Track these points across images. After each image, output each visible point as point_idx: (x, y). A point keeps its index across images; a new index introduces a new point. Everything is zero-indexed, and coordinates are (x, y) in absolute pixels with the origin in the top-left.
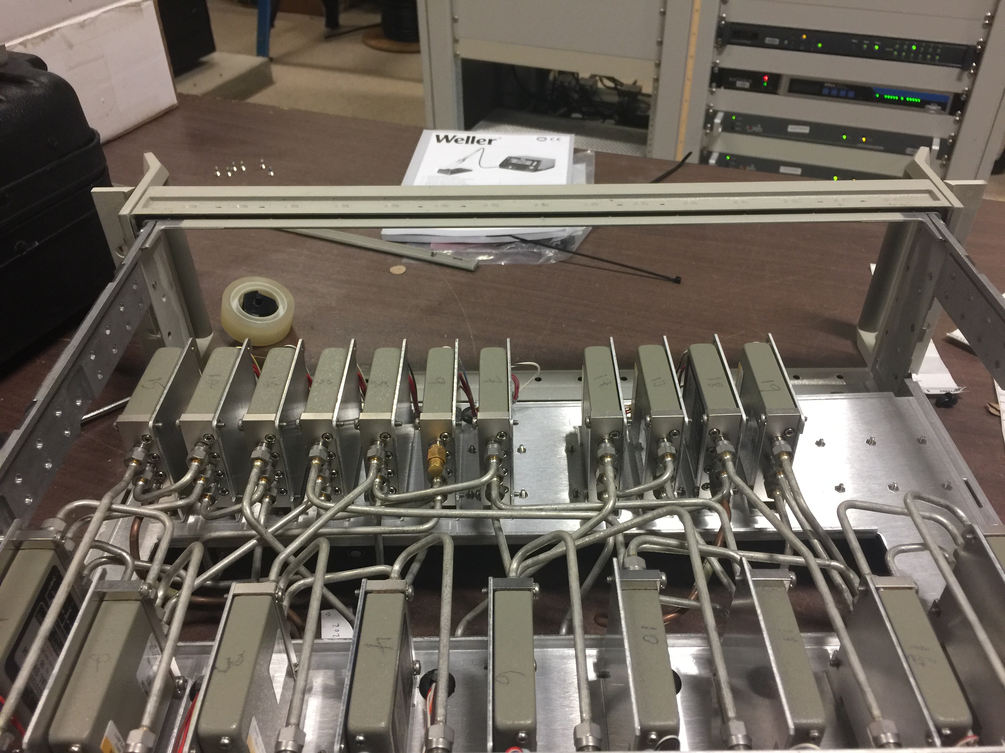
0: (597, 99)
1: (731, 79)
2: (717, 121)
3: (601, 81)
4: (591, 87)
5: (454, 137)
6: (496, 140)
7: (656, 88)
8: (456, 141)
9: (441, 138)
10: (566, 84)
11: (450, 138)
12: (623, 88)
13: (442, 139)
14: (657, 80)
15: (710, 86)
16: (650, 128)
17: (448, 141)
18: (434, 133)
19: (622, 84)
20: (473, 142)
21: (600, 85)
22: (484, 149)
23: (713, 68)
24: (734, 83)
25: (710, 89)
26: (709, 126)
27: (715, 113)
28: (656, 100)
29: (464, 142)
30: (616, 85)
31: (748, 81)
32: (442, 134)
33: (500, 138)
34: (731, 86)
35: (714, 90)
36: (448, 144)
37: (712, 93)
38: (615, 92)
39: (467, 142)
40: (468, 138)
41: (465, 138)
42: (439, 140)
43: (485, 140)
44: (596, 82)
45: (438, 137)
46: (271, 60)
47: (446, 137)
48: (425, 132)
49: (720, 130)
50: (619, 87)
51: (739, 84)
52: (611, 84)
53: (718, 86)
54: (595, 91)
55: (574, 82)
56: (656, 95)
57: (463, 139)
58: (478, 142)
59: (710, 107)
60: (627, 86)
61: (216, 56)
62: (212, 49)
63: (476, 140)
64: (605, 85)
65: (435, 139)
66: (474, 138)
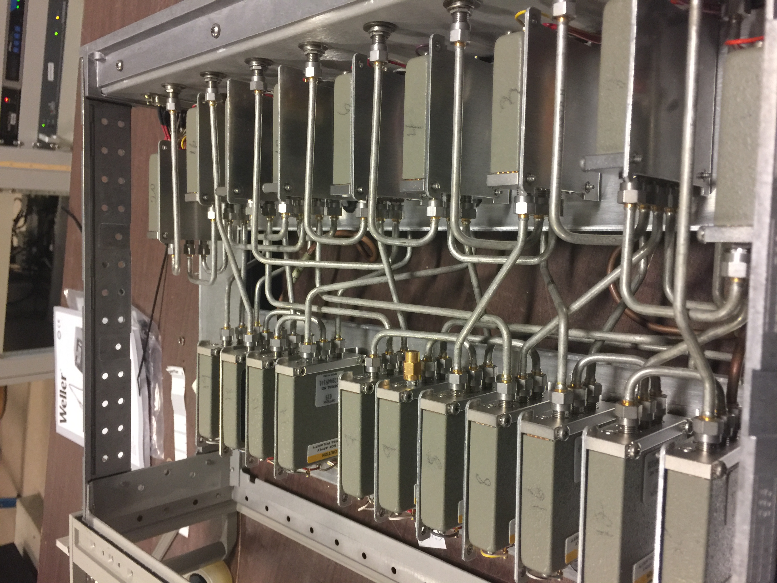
0: (36, 231)
1: (9, 129)
2: (47, 139)
4: (25, 237)
5: (61, 407)
6: (62, 374)
7: (21, 191)
8: (65, 406)
9: (62, 419)
10: (24, 258)
11: (62, 411)
12: (25, 210)
13: (63, 417)
14: (14, 191)
15: (16, 146)
16: (57, 194)
17: (65, 413)
18: (59, 424)
19: (21, 211)
20: (65, 393)
21: (24, 229)
22: (70, 385)
24: (12, 126)
25: (19, 146)
26: (51, 146)
27: (39, 140)
28: (31, 192)
29: (65, 400)
30: (22, 216)
31: (10, 116)
32: (59, 418)
33: (60, 370)
34: (16, 127)
35: (19, 142)
36: (67, 413)
37: (22, 144)
38: (29, 217)
39: (65, 397)
40: (61, 396)
41: (61, 399)
42: (65, 421)
43: (63, 383)
44: (21, 232)
45: (61, 421)
46: (19, 496)
47: (62, 414)
48: (58, 431)
49: (55, 137)
50: (24, 214)
51: (13, 122)
52: (22, 221)
53: (16, 138)
54: (29, 232)
55: (23, 251)
56: (27, 191)
57: (63, 401)
58: (64, 388)
59: (35, 145)
60: (23, 207)
61: (18, 542)
62: (12, 545)
63: (62, 389)
64: (23, 226)
65: (63, 425)
66: (61, 391)
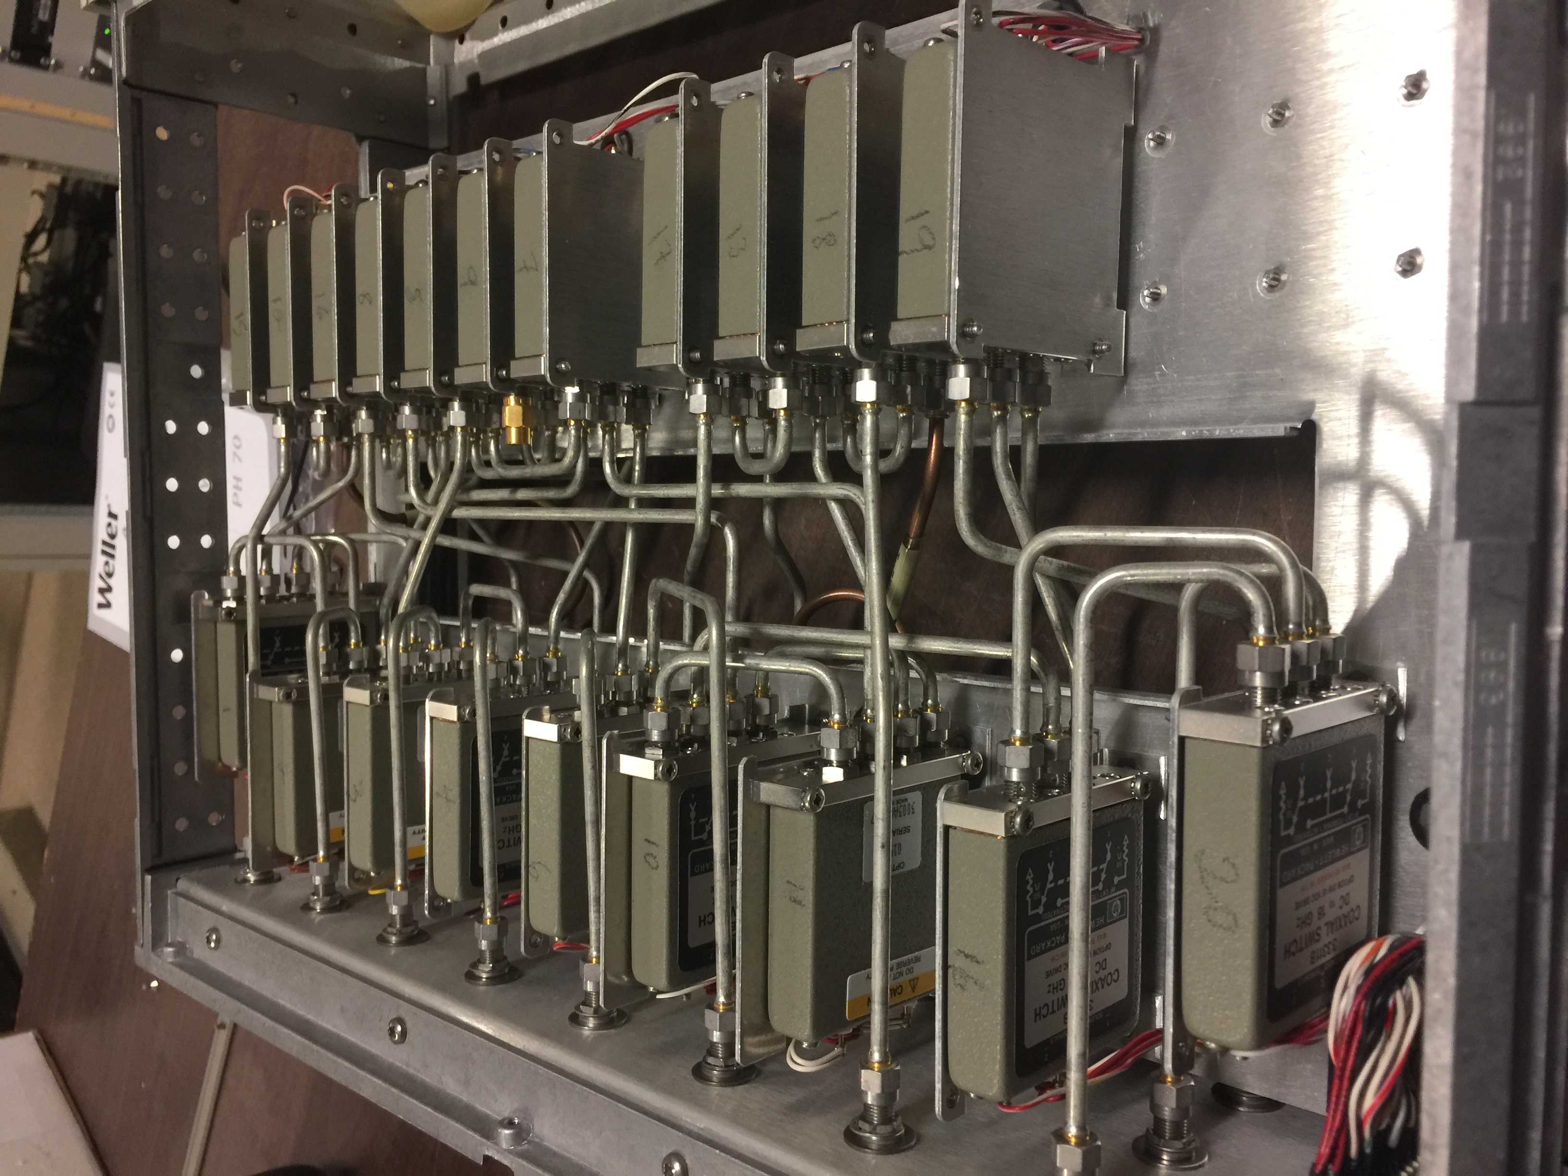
0: (70, 265)
1: (34, 30)
2: (111, 62)
3: (36, 254)
4: (46, 274)
5: (101, 576)
6: (109, 506)
7: (48, 167)
8: (110, 575)
9: (103, 601)
10: (41, 318)
11: (104, 585)
12: (51, 216)
13: (103, 598)
14: (33, 164)
15: (46, 68)
17: (109, 589)
18: (95, 612)
19: (42, 220)
20: (113, 547)
21: (44, 258)
23: (12, 61)
24: (42, 24)
25: (51, 69)
27: (96, 63)
28: (69, 169)
29: (111, 561)
30: (43, 230)
32: (96, 598)
34: (49, 27)
35: (53, 62)
36: (114, 590)
37: (58, 66)
38: (56, 234)
39: (112, 556)
40: (104, 552)
41: (104, 558)
42: (108, 605)
43: (109, 525)
44: (37, 264)
45: (100, 606)
47: (102, 591)
48: (92, 626)
50: (48, 225)
51: (43, 15)
52: (41, 241)
53: (47, 50)
54: (55, 266)
55: (39, 305)
56: (61, 168)
57: (107, 563)
58: (113, 536)
59: (86, 71)
60: (45, 209)
63: (108, 540)
64: (43, 251)
65: (104, 613)
66: (104, 543)
